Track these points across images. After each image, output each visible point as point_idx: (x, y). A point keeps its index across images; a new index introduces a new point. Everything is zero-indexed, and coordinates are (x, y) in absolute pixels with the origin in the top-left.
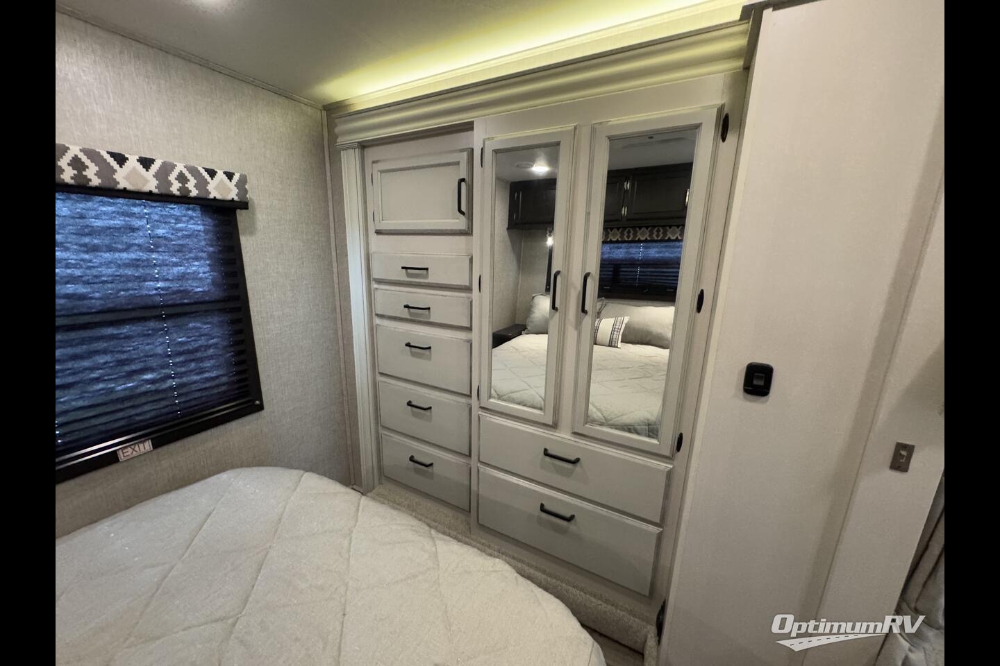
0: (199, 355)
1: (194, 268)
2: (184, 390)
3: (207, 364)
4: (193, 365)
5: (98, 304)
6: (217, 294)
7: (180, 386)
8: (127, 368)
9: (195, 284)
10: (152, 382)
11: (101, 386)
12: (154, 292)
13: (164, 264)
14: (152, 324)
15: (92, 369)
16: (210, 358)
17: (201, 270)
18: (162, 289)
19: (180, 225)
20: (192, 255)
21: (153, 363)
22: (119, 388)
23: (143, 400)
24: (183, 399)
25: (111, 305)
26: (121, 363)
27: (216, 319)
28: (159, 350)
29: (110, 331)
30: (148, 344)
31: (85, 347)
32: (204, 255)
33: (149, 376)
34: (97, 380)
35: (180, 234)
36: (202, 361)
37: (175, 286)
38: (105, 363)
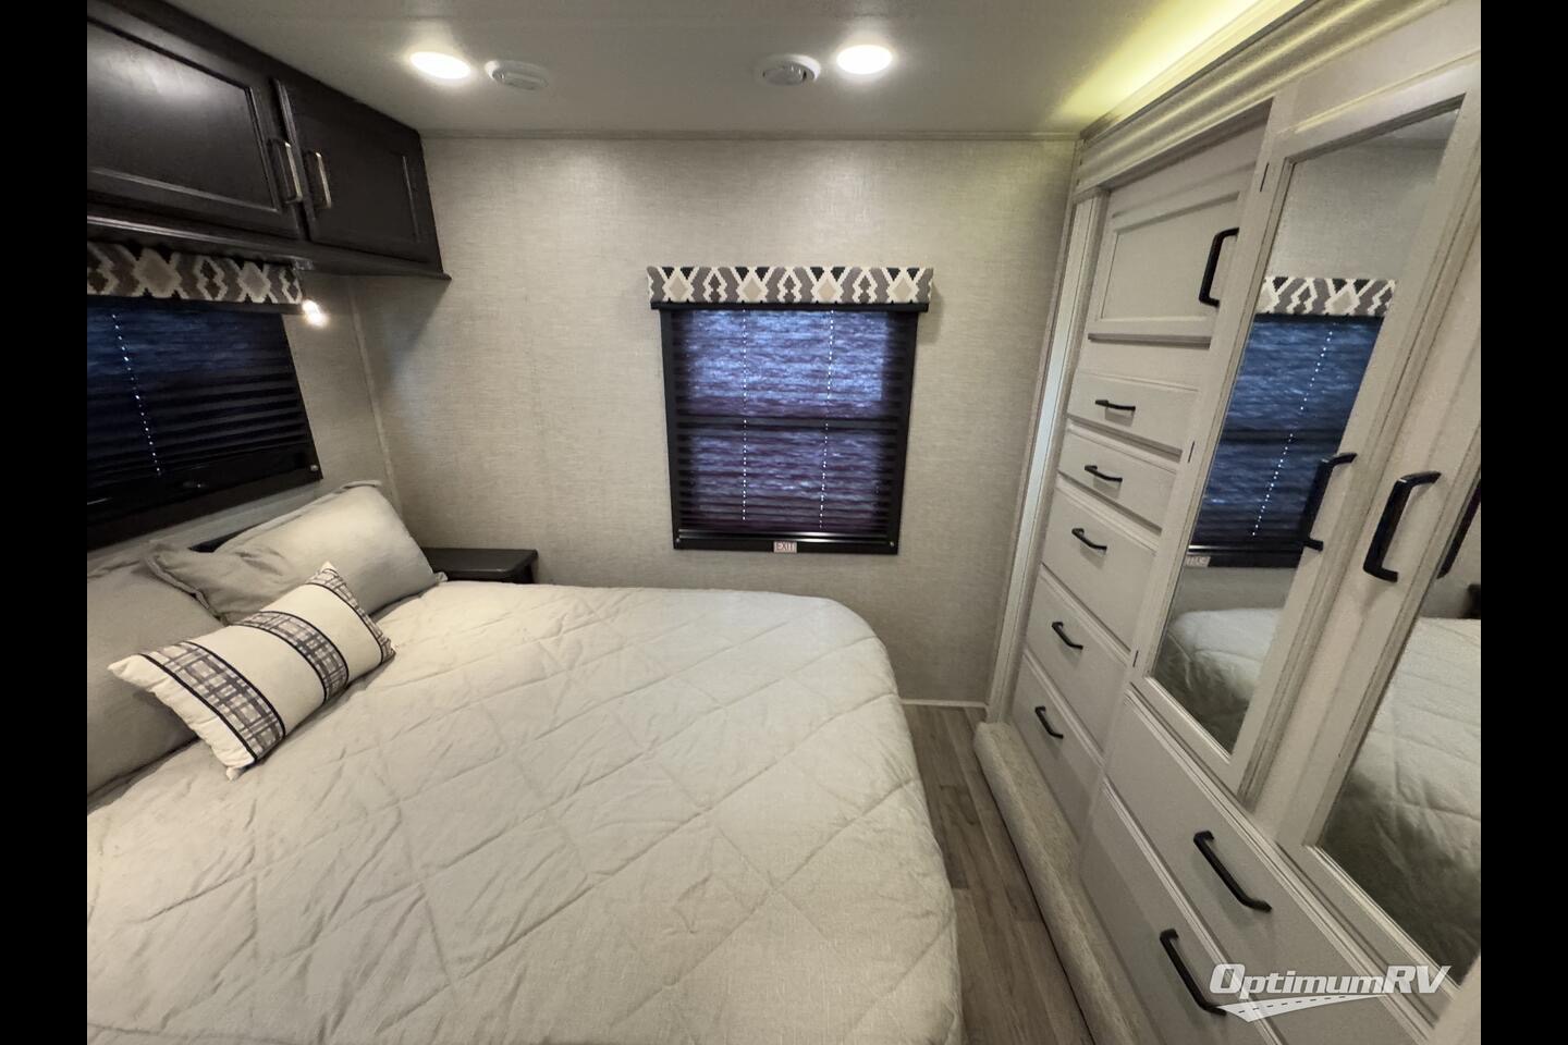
0: (848, 474)
1: (861, 382)
2: (829, 506)
3: (853, 486)
4: (841, 483)
5: (783, 411)
6: (877, 411)
7: (826, 501)
8: (793, 472)
9: (858, 399)
10: (808, 490)
11: (773, 482)
12: (824, 404)
13: (837, 376)
14: (817, 435)
15: (771, 466)
16: (857, 480)
17: (866, 384)
18: (831, 401)
19: (858, 335)
20: (862, 367)
21: (811, 473)
22: (785, 488)
23: (798, 504)
24: (827, 514)
25: (791, 413)
26: (790, 466)
27: (870, 439)
28: (817, 461)
29: (787, 435)
30: (810, 453)
31: (771, 446)
32: (872, 367)
33: (805, 484)
34: (772, 476)
35: (855, 345)
36: (849, 482)
37: (840, 398)
38: (779, 463)
